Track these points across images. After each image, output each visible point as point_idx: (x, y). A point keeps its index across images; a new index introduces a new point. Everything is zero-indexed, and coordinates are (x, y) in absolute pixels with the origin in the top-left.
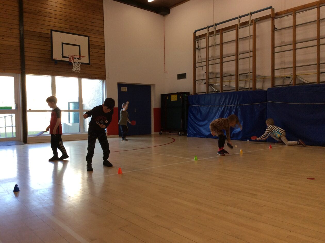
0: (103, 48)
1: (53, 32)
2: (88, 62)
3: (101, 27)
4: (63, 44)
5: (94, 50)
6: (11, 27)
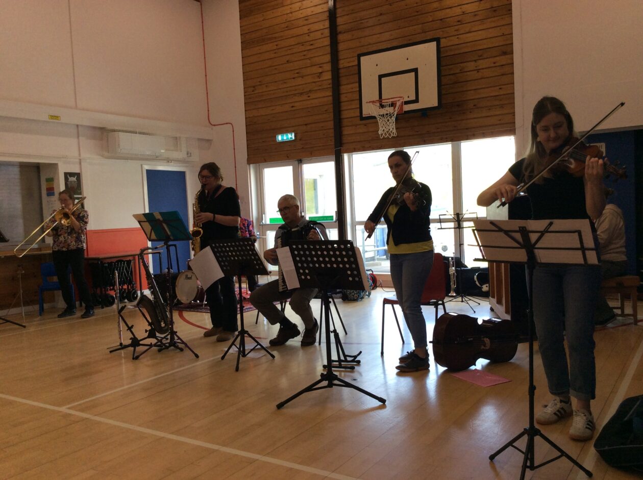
0: (507, 50)
1: (362, 58)
2: (437, 105)
4: (381, 77)
5: (483, 64)
6: (320, 70)
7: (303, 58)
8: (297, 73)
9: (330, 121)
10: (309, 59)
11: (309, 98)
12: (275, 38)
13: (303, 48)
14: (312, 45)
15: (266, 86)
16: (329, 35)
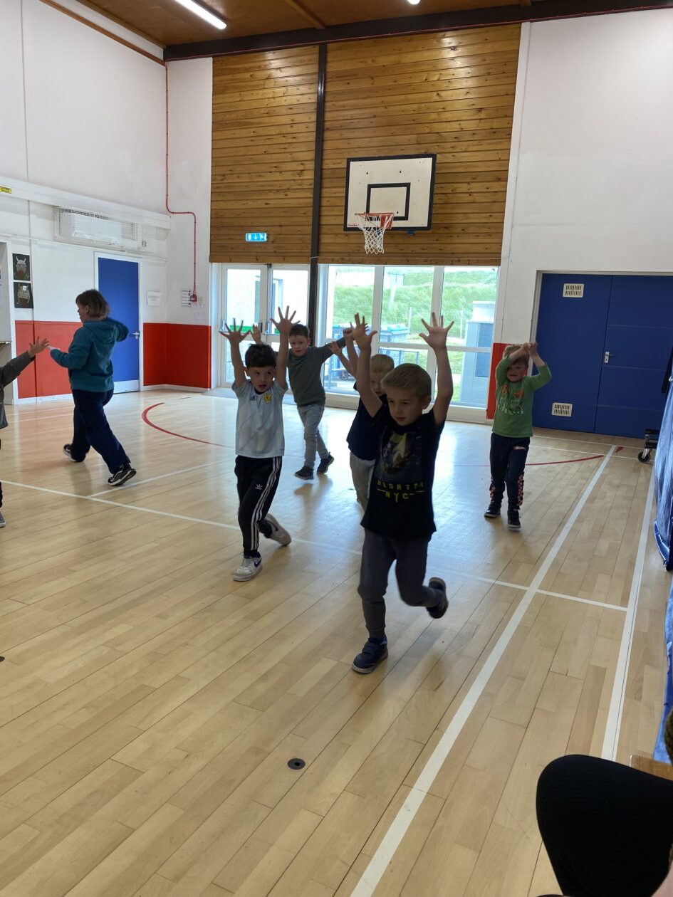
0: (502, 177)
1: (351, 163)
2: (426, 225)
3: (506, 116)
4: (370, 187)
5: (476, 187)
6: (301, 168)
7: (283, 150)
8: (275, 167)
9: (308, 225)
10: (291, 153)
11: (286, 197)
12: (252, 123)
13: (283, 140)
14: (294, 138)
15: (238, 177)
16: (314, 129)
